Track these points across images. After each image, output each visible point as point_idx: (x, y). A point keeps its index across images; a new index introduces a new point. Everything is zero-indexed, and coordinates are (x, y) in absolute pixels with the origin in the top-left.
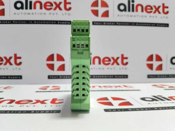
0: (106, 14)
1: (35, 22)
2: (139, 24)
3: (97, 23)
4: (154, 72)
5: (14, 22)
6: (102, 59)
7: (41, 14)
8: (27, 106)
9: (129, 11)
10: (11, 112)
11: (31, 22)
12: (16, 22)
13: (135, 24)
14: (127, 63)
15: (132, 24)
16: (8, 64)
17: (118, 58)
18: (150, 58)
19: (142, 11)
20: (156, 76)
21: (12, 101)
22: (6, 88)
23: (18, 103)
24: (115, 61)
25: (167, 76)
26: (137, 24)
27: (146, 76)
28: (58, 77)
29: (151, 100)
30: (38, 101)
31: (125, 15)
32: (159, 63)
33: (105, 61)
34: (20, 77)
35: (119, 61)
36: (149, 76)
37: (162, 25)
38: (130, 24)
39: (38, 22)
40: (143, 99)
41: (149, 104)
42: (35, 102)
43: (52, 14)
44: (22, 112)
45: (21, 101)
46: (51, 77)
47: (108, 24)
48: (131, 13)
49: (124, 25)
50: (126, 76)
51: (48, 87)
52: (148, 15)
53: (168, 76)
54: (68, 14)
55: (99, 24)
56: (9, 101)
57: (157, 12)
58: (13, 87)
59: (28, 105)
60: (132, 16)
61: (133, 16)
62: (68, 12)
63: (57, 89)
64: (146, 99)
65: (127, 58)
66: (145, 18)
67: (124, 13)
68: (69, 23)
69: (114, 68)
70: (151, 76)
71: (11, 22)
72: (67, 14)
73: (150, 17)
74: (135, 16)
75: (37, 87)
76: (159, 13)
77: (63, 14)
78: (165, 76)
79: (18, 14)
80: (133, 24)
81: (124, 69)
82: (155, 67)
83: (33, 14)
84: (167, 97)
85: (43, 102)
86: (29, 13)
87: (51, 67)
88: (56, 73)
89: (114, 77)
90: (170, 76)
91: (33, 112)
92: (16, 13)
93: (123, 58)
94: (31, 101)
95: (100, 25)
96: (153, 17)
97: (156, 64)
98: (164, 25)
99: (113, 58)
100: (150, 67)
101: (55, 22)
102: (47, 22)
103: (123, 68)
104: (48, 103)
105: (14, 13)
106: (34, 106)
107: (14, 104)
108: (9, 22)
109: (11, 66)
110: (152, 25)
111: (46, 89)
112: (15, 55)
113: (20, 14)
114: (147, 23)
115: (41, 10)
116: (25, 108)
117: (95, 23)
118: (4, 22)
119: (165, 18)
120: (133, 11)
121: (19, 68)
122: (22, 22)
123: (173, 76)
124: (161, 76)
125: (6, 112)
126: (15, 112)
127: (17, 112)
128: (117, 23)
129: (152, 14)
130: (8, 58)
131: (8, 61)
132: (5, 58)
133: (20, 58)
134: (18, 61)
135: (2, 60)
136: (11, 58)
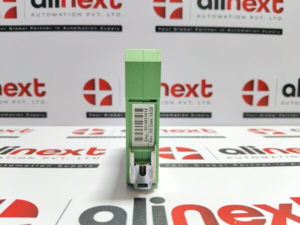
0: (178, 14)
1: (65, 28)
2: (233, 31)
3: (163, 29)
4: (255, 108)
5: (32, 28)
6: (170, 87)
7: (73, 15)
8: (53, 158)
9: (216, 8)
10: (30, 166)
11: (58, 28)
12: (35, 29)
13: (225, 30)
14: (210, 94)
15: (220, 30)
16: (25, 94)
17: (196, 86)
18: (249, 86)
19: (239, 8)
20: (257, 115)
21: (32, 151)
22: (22, 131)
23: (41, 153)
24: (192, 90)
25: (275, 115)
26: (229, 30)
27: (241, 115)
28: (102, 115)
29: (234, 152)
30: (69, 151)
31: (209, 16)
32: (263, 94)
33: (176, 90)
34: (43, 115)
35: (198, 90)
36: (246, 115)
37: (270, 32)
38: (218, 30)
39: (68, 28)
40: (223, 151)
41: (228, 158)
42: (65, 152)
43: (91, 15)
44: (46, 166)
45: (45, 151)
46: (90, 115)
48: (220, 12)
49: (207, 31)
50: (208, 115)
51: (86, 130)
52: (249, 14)
53: (277, 115)
54: (117, 14)
55: (167, 29)
56: (28, 151)
57: (263, 10)
59: (54, 156)
60: (220, 17)
61: (223, 16)
62: (116, 11)
63: (99, 133)
64: (228, 151)
65: (210, 86)
66: (243, 20)
67: (207, 11)
68: (118, 29)
69: (190, 102)
70: (250, 115)
71: (26, 28)
72: (115, 15)
73: (252, 17)
74: (225, 17)
75: (70, 130)
76: (267, 11)
77: (108, 15)
78: (273, 115)
79: (38, 15)
80: (223, 30)
81: (205, 103)
82: (256, 100)
83: (60, 14)
84: (261, 149)
85: (75, 153)
86: (55, 14)
87: (91, 99)
88: (98, 108)
89: (189, 115)
90: (280, 115)
91: (61, 166)
92: (35, 14)
93: (205, 85)
94: (59, 151)
95: (168, 31)
96: (257, 18)
97: (258, 95)
98: (274, 32)
99: (188, 86)
100: (249, 100)
101: (96, 28)
102: (84, 28)
103: (203, 102)
104: (83, 154)
105: (31, 14)
106: (63, 158)
107: (34, 154)
108: (24, 29)
109: (30, 97)
110: (255, 31)
111: (82, 133)
112: (36, 80)
113: (41, 15)
114: (245, 29)
115: (74, 9)
116: (49, 160)
117: (160, 29)
118: (16, 29)
119: (277, 19)
120: (223, 8)
121: (42, 101)
122: (44, 28)
123: (286, 115)
124: (266, 115)
125: (23, 166)
126: (35, 166)
127: (39, 166)
128: (196, 29)
129: (254, 13)
130: (25, 85)
131: (25, 89)
132: (21, 85)
133: (43, 85)
134: (40, 90)
135: (15, 88)
136: (28, 85)
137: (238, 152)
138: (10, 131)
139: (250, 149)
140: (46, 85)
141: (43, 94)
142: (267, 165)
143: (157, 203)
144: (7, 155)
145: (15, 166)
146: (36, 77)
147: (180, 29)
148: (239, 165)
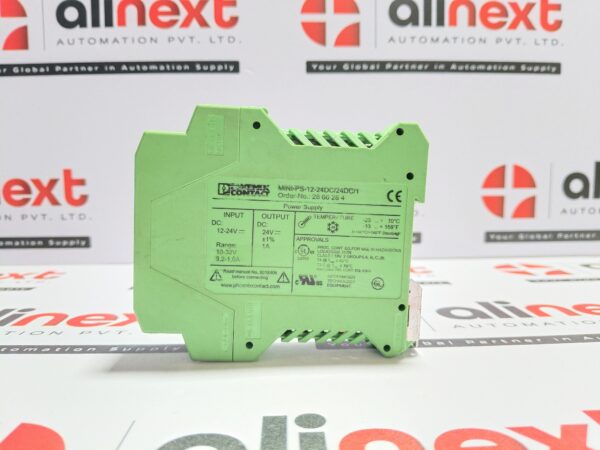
0: (350, 36)
1: (124, 68)
2: (461, 68)
3: (321, 67)
5: (58, 68)
7: (142, 40)
8: (100, 333)
9: (428, 22)
10: (53, 349)
11: (112, 68)
12: (65, 69)
13: (446, 67)
15: (436, 67)
16: (46, 201)
18: (496, 178)
19: (472, 22)
20: (514, 237)
21: (58, 318)
22: (41, 277)
23: (76, 322)
25: (550, 236)
26: (453, 67)
27: (481, 237)
30: (132, 318)
31: (413, 38)
32: (525, 193)
34: (84, 242)
36: (490, 237)
37: (536, 68)
38: (431, 67)
39: (132, 69)
40: (445, 312)
41: (456, 326)
42: (126, 319)
43: (177, 41)
44: (85, 350)
45: (83, 318)
47: (358, 67)
48: (434, 30)
49: (410, 70)
50: (416, 238)
52: (492, 34)
53: (554, 236)
54: (229, 38)
55: (328, 68)
56: (51, 318)
57: (522, 26)
58: (63, 273)
59: (103, 328)
60: (435, 40)
61: (441, 39)
62: (226, 32)
66: (482, 45)
67: (409, 29)
68: (232, 68)
70: (499, 237)
71: (48, 69)
72: (225, 40)
73: (498, 40)
74: (446, 40)
76: (530, 26)
77: (211, 41)
79: (71, 43)
80: (442, 67)
82: (510, 207)
83: (116, 40)
86: (104, 39)
90: (559, 235)
91: (115, 349)
92: (65, 41)
94: (113, 318)
95: (332, 71)
96: (509, 42)
97: (513, 196)
98: (544, 69)
100: (495, 205)
101: (186, 67)
102: (162, 68)
105: (56, 40)
106: (120, 332)
108: (42, 70)
109: (56, 208)
110: (505, 68)
112: (67, 173)
113: (77, 42)
114: (487, 64)
115: (142, 28)
116: (93, 337)
117: (315, 67)
118: (28, 70)
119: (549, 42)
120: (440, 22)
121: (80, 215)
122: (83, 68)
124: (532, 237)
125: (40, 350)
126: (64, 350)
127: (71, 350)
128: (388, 66)
129: (504, 32)
130: (45, 183)
131: (46, 191)
132: (37, 183)
133: (81, 182)
134: (77, 192)
135: (27, 190)
136: (53, 182)
137: (477, 314)
138: (17, 276)
139: (500, 307)
140: (88, 182)
141: (83, 199)
142: (535, 340)
143: (309, 427)
144: (8, 327)
145: (22, 350)
146: (67, 167)
147: (356, 67)
148: (477, 342)
